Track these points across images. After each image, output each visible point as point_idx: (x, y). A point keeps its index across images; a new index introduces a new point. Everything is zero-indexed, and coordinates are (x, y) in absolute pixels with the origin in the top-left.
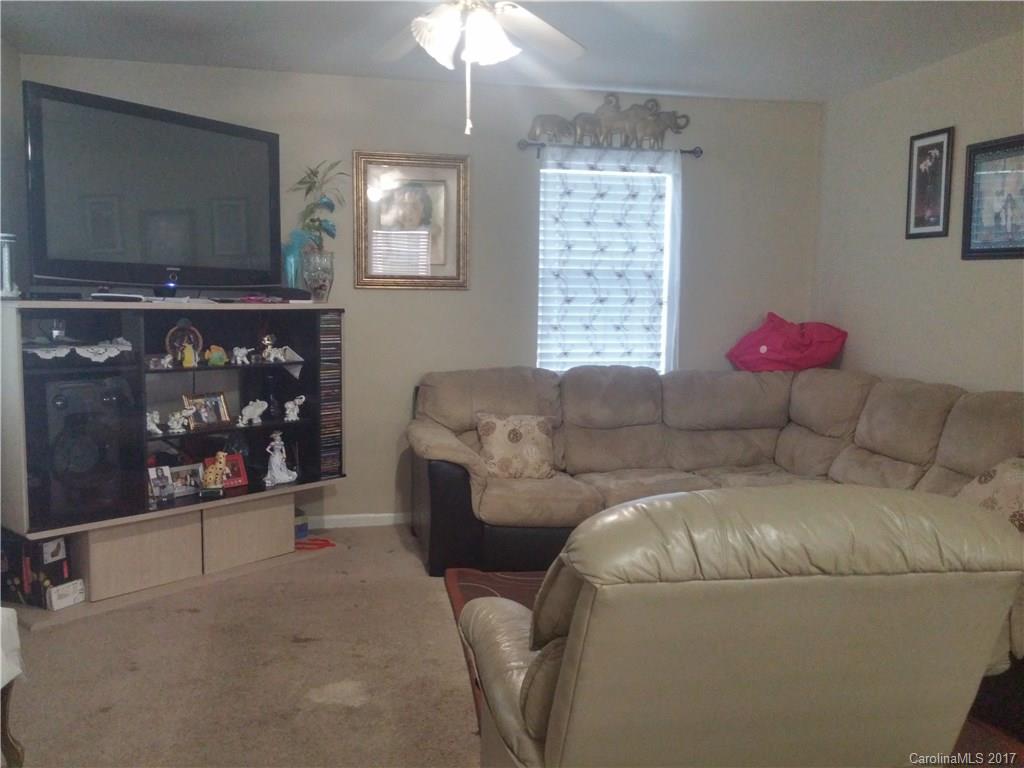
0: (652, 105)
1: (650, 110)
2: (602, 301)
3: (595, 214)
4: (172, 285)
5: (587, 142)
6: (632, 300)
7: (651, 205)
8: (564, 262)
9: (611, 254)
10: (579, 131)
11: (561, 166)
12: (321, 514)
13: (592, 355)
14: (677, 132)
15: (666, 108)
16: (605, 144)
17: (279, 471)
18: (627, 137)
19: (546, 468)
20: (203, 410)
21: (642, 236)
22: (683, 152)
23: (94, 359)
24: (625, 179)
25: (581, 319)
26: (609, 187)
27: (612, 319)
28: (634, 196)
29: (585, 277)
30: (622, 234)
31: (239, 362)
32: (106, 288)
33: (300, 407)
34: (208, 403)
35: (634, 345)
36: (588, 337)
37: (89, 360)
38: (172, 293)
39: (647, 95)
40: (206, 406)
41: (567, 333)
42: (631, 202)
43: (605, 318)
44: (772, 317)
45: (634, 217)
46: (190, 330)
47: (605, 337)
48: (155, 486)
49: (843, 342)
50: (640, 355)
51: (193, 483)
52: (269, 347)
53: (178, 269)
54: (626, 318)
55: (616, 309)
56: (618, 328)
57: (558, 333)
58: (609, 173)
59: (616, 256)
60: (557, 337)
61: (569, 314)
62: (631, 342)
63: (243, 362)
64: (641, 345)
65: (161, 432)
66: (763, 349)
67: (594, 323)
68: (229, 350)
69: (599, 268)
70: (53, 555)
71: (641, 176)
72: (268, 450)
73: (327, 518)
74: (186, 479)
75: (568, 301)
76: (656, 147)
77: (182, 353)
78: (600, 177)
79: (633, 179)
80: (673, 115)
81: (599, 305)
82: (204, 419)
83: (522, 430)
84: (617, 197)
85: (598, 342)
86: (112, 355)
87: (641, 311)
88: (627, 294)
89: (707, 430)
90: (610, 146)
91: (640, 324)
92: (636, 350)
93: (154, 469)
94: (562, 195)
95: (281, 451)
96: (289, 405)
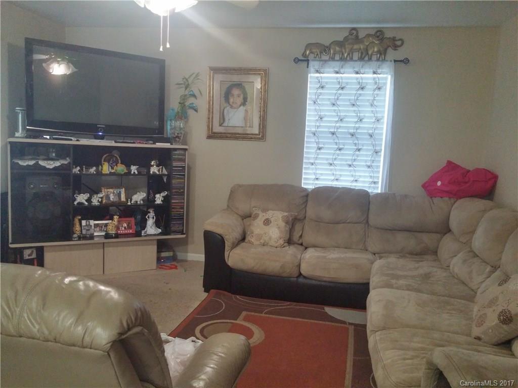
0: (379, 34)
1: (378, 37)
2: (340, 149)
3: (338, 99)
4: (100, 134)
5: (337, 57)
6: (359, 150)
7: (373, 94)
8: (318, 127)
9: (347, 122)
10: (332, 52)
11: (317, 72)
12: (186, 252)
13: (333, 180)
14: (395, 50)
15: (388, 34)
16: (348, 58)
17: (151, 228)
18: (362, 53)
19: (281, 242)
20: (112, 195)
21: (367, 112)
22: (395, 61)
23: (48, 167)
24: (357, 79)
25: (327, 159)
26: (347, 83)
27: (346, 160)
28: (362, 88)
29: (330, 135)
30: (354, 111)
31: (132, 173)
32: (62, 134)
33: (163, 197)
34: (115, 192)
35: (360, 176)
36: (331, 170)
37: (45, 167)
38: (102, 138)
39: (377, 28)
40: (114, 193)
41: (318, 167)
42: (360, 92)
43: (342, 160)
44: (450, 163)
45: (362, 100)
46: (114, 156)
47: (341, 170)
48: (84, 229)
49: (495, 182)
50: (364, 182)
51: (105, 230)
52: (155, 166)
53: (104, 126)
54: (355, 160)
55: (348, 155)
56: (350, 166)
57: (313, 166)
58: (349, 75)
59: (350, 123)
60: (312, 169)
61: (319, 156)
62: (357, 174)
63: (134, 172)
64: (365, 177)
65: (87, 204)
66: (439, 183)
67: (317, 161)
68: (128, 166)
69: (339, 130)
70: (29, 256)
71: (368, 76)
72: (147, 217)
73: (189, 255)
74: (102, 227)
75: (320, 149)
76: (381, 59)
77: (102, 166)
78: (342, 78)
79: (362, 78)
80: (394, 39)
81: (338, 152)
82: (111, 199)
83: (272, 220)
84: (351, 89)
85: (337, 173)
86: (57, 165)
87: (365, 156)
88: (356, 146)
89: (394, 230)
90: (351, 59)
91: (364, 164)
92: (361, 179)
93: (85, 221)
94: (318, 89)
95: (153, 218)
96: (157, 196)
